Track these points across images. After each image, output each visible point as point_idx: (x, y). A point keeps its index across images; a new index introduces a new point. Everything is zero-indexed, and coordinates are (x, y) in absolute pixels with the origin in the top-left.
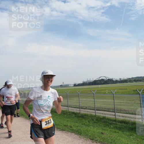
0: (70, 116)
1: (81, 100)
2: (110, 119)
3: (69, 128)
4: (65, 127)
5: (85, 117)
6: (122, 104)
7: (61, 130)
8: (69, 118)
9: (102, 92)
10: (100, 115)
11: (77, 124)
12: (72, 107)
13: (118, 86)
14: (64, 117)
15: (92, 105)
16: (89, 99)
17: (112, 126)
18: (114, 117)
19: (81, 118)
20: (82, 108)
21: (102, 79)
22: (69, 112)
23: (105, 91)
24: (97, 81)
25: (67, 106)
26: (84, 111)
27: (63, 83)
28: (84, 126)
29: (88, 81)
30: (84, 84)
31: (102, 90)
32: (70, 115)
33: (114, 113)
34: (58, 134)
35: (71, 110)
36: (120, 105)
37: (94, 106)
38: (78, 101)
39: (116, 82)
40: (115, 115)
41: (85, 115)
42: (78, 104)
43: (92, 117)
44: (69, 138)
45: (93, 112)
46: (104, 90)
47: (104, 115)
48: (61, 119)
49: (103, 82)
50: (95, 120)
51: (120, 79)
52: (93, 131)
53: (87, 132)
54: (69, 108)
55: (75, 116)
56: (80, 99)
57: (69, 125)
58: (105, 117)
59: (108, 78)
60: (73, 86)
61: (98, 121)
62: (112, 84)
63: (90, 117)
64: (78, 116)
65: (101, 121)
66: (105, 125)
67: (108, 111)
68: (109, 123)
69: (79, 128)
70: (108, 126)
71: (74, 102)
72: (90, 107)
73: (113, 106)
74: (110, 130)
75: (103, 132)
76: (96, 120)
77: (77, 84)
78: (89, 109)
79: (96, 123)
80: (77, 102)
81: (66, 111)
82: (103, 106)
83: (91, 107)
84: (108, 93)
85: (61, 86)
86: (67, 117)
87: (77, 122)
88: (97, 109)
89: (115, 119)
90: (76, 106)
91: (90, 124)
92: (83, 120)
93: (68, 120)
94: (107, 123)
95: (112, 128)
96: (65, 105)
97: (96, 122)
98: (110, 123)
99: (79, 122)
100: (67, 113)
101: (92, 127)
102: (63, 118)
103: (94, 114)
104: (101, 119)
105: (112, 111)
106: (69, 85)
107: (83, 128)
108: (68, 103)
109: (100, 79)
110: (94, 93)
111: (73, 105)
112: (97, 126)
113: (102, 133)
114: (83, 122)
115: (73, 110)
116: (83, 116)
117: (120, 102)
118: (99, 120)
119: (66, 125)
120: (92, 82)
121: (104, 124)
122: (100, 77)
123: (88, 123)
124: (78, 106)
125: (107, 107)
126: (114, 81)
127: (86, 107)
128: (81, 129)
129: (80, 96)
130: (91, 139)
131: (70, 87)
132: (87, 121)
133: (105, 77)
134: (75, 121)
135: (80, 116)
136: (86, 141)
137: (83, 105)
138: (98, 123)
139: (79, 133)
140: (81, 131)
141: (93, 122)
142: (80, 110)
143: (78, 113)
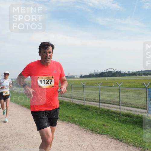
0: (73, 108)
2: (114, 112)
3: (70, 119)
4: (66, 118)
5: (89, 109)
6: (128, 97)
9: (109, 85)
10: (104, 107)
11: (80, 116)
12: (76, 99)
13: (126, 79)
14: (68, 109)
17: (116, 119)
18: (119, 110)
19: (85, 110)
20: (86, 100)
21: (110, 72)
22: (73, 104)
24: (105, 73)
25: (72, 98)
26: (88, 103)
27: (69, 74)
28: (87, 118)
29: (95, 73)
30: (91, 76)
31: (109, 83)
32: (73, 106)
35: (75, 101)
36: (127, 98)
37: (98, 99)
39: (125, 74)
40: (120, 108)
41: (89, 107)
42: (82, 96)
43: (96, 110)
46: (111, 83)
47: (109, 108)
48: (64, 110)
49: (110, 74)
50: (99, 112)
51: (129, 72)
52: (95, 123)
54: (73, 100)
55: (79, 108)
56: (85, 91)
59: (116, 71)
60: (79, 77)
61: (102, 114)
62: (120, 76)
63: (94, 109)
64: (82, 108)
65: (105, 114)
66: (109, 118)
67: (114, 104)
68: (113, 116)
69: (80, 119)
70: (112, 119)
71: (78, 93)
73: (118, 99)
74: (113, 123)
77: (83, 76)
78: (94, 101)
79: (100, 115)
80: (82, 94)
81: (70, 102)
82: (109, 99)
83: (96, 99)
84: (115, 86)
85: (67, 77)
87: (80, 114)
88: (102, 101)
89: (119, 112)
90: (80, 98)
91: (94, 117)
92: (87, 112)
93: (71, 112)
94: (111, 116)
95: (116, 121)
96: (69, 97)
97: (100, 114)
99: (82, 114)
100: (71, 104)
101: (95, 119)
102: (66, 109)
103: (99, 106)
104: (106, 111)
105: (117, 104)
106: (75, 76)
108: (73, 94)
109: (107, 71)
110: (100, 85)
111: (77, 97)
113: (104, 125)
114: (86, 114)
115: (77, 101)
116: (87, 109)
117: (127, 95)
118: (103, 112)
119: (68, 115)
120: (99, 73)
121: (108, 116)
122: (108, 69)
124: (82, 98)
125: (112, 100)
126: (122, 73)
127: (91, 100)
128: (83, 120)
129: (85, 88)
130: (91, 130)
131: (76, 78)
132: (91, 113)
133: (113, 69)
134: (79, 113)
135: (84, 108)
136: (85, 131)
137: (87, 97)
138: (102, 116)
139: (80, 124)
140: (82, 122)
141: (97, 114)
142: (84, 102)
143: (82, 105)
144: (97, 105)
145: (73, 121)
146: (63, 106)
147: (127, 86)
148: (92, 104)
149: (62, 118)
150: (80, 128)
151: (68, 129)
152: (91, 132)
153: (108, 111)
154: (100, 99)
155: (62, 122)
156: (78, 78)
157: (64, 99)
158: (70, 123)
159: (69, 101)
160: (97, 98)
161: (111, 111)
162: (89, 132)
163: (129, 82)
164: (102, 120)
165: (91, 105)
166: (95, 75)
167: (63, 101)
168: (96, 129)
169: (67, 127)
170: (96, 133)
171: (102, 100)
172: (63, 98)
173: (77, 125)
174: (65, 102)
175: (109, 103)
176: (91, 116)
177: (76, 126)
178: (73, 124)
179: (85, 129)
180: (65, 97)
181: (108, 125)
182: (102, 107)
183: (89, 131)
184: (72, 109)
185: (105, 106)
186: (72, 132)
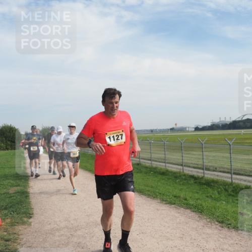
0: (185, 182)
1: (206, 156)
3: (182, 201)
4: (175, 199)
5: (212, 184)
8: (183, 184)
9: (246, 143)
10: (239, 182)
12: (189, 167)
14: (176, 183)
15: (227, 165)
16: (222, 155)
19: (206, 186)
20: (208, 169)
21: (248, 120)
22: (185, 175)
24: (239, 122)
25: (182, 165)
26: (211, 174)
27: (176, 124)
28: (210, 200)
29: (221, 123)
30: (213, 127)
31: (247, 139)
32: (185, 179)
34: (163, 210)
35: (188, 171)
37: (229, 167)
38: (201, 157)
41: (213, 181)
42: (200, 162)
43: (225, 186)
45: (228, 177)
48: (170, 186)
49: (249, 125)
50: (230, 190)
52: (224, 209)
54: (185, 168)
55: (195, 182)
56: (205, 153)
57: (182, 196)
58: (250, 186)
60: (194, 130)
61: (236, 194)
63: (221, 185)
64: (200, 183)
69: (199, 202)
71: (193, 157)
72: (222, 168)
76: (233, 191)
77: (200, 127)
78: (220, 172)
79: (233, 196)
80: (199, 159)
81: (180, 172)
82: (248, 168)
83: (224, 168)
85: (172, 129)
86: (181, 183)
88: (236, 172)
90: (196, 166)
91: (221, 198)
92: (210, 190)
93: (182, 189)
96: (177, 163)
97: (233, 194)
99: (201, 192)
100: (180, 176)
101: (224, 202)
102: (173, 184)
103: (230, 180)
104: (243, 189)
106: (186, 128)
107: (208, 203)
108: (184, 158)
109: (243, 119)
110: (231, 144)
111: (192, 163)
112: (234, 202)
114: (208, 193)
115: (191, 171)
116: (210, 184)
118: (238, 190)
119: (178, 195)
120: (228, 123)
122: (244, 116)
123: (217, 196)
124: (201, 165)
127: (216, 169)
128: (204, 204)
129: (205, 148)
130: (219, 222)
131: (188, 131)
132: (216, 192)
134: (195, 190)
135: (204, 182)
136: (209, 223)
137: (210, 164)
139: (200, 211)
140: (203, 207)
141: (226, 193)
142: (204, 173)
143: (201, 177)
144: (226, 178)
145: (187, 204)
146: (168, 178)
148: (218, 176)
149: (168, 200)
150: (199, 217)
151: (178, 217)
152: (219, 224)
153: (247, 188)
154: (232, 167)
155: (168, 205)
156: (192, 131)
157: (169, 167)
158: (182, 209)
159: (178, 170)
160: (225, 166)
162: (216, 225)
165: (215, 178)
166: (220, 125)
167: (167, 171)
168: (228, 220)
169: (177, 215)
170: (228, 227)
171: (235, 170)
172: (167, 165)
173: (193, 212)
174: (171, 172)
175: (248, 174)
177: (193, 214)
178: (187, 210)
179: (208, 220)
180: (170, 163)
182: (236, 181)
183: (217, 223)
184: (183, 185)
185: (241, 180)
186: (186, 223)
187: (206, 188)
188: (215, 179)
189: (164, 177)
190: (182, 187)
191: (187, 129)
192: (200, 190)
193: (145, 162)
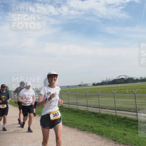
0: (89, 116)
2: (132, 120)
3: (90, 129)
4: (86, 127)
5: (105, 117)
6: (144, 103)
7: (82, 131)
8: (89, 118)
9: (122, 92)
10: (120, 115)
11: (98, 125)
12: (91, 107)
13: (139, 86)
14: (84, 117)
15: (113, 105)
16: (109, 99)
17: (134, 127)
18: (136, 117)
19: (101, 118)
20: (102, 108)
21: (122, 78)
22: (89, 112)
23: (126, 90)
24: (117, 80)
25: (87, 106)
26: (104, 111)
27: (82, 82)
28: (105, 127)
30: (103, 83)
31: (122, 89)
32: (89, 115)
33: (136, 114)
34: (79, 135)
35: (91, 110)
36: (142, 105)
38: (98, 101)
39: (137, 81)
40: (137, 115)
42: (97, 104)
43: (112, 117)
44: (90, 138)
45: (114, 112)
46: (124, 89)
47: (126, 116)
48: (81, 119)
49: (123, 81)
50: (115, 120)
51: (141, 78)
52: (115, 132)
53: (109, 133)
54: (89, 108)
55: (95, 116)
56: (100, 99)
57: (89, 125)
58: (126, 117)
59: (128, 77)
60: (92, 85)
61: (119, 122)
62: (133, 83)
63: (110, 117)
64: (98, 116)
65: (122, 121)
66: (126, 126)
67: (129, 111)
68: (130, 123)
70: (130, 126)
71: (93, 101)
72: (110, 107)
73: (135, 106)
74: (132, 130)
75: (125, 132)
76: (117, 120)
77: (96, 84)
78: (109, 109)
79: (117, 123)
81: (86, 111)
82: (124, 106)
84: (129, 93)
85: (80, 85)
86: (87, 117)
87: (97, 122)
88: (118, 109)
89: (136, 119)
91: (111, 125)
92: (104, 120)
93: (88, 121)
94: (129, 124)
95: (135, 129)
96: (84, 105)
98: (132, 123)
99: (99, 122)
100: (86, 113)
101: (113, 128)
102: (82, 118)
103: (115, 114)
104: (123, 119)
105: (133, 111)
107: (104, 129)
108: (88, 102)
109: (120, 78)
110: (115, 93)
111: (92, 105)
113: (125, 134)
114: (103, 122)
115: (93, 109)
116: (104, 116)
117: (142, 101)
118: (120, 120)
119: (87, 125)
120: (111, 81)
121: (125, 124)
122: (120, 76)
123: (108, 123)
124: (98, 105)
125: (128, 107)
126: (134, 80)
127: (106, 107)
129: (100, 95)
130: (114, 140)
131: (89, 86)
132: (107, 121)
133: (125, 76)
135: (100, 116)
136: (108, 142)
137: (102, 105)
138: (119, 123)
139: (101, 134)
140: (103, 132)
141: (113, 122)
142: (100, 110)
143: (98, 113)
144: (112, 112)
145: (93, 130)
146: (79, 114)
147: (141, 92)
148: (108, 112)
150: (101, 138)
152: (114, 142)
153: (125, 118)
154: (116, 106)
157: (79, 108)
159: (85, 109)
160: (112, 106)
161: (128, 118)
163: (142, 88)
164: (120, 128)
166: (107, 82)
167: (79, 110)
169: (88, 137)
170: (120, 144)
172: (78, 106)
174: (81, 111)
175: (125, 110)
176: (108, 124)
177: (98, 136)
178: (94, 134)
179: (107, 140)
180: (80, 105)
181: (128, 133)
185: (121, 113)
187: (102, 119)
188: (106, 114)
189: (77, 114)
190: (88, 120)
191: (88, 85)
192: (98, 121)
193: (65, 105)
